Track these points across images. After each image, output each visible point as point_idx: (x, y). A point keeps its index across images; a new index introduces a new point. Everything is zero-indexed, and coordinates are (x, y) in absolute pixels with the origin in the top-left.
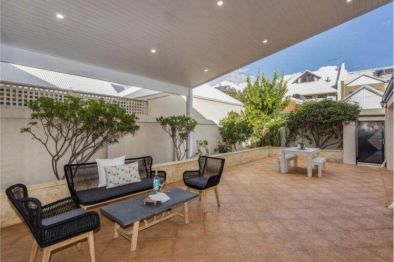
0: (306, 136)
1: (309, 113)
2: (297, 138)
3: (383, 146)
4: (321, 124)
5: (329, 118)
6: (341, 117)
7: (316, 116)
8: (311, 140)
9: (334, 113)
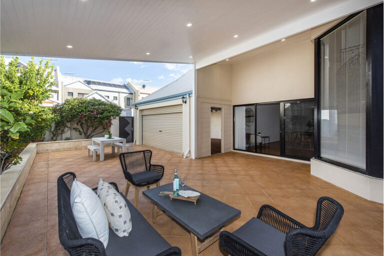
0: (74, 129)
1: (86, 108)
2: (65, 131)
3: (133, 132)
4: (96, 118)
5: (102, 114)
6: (111, 114)
7: (92, 112)
8: (80, 131)
9: (107, 110)
